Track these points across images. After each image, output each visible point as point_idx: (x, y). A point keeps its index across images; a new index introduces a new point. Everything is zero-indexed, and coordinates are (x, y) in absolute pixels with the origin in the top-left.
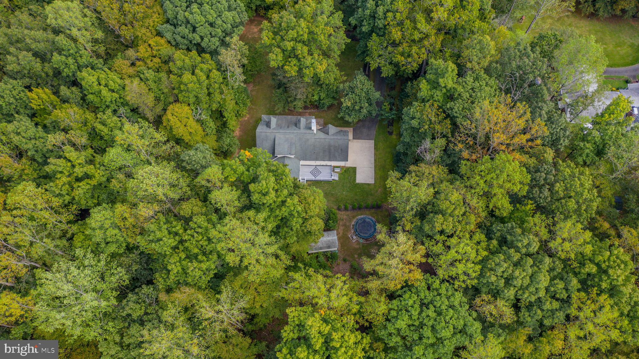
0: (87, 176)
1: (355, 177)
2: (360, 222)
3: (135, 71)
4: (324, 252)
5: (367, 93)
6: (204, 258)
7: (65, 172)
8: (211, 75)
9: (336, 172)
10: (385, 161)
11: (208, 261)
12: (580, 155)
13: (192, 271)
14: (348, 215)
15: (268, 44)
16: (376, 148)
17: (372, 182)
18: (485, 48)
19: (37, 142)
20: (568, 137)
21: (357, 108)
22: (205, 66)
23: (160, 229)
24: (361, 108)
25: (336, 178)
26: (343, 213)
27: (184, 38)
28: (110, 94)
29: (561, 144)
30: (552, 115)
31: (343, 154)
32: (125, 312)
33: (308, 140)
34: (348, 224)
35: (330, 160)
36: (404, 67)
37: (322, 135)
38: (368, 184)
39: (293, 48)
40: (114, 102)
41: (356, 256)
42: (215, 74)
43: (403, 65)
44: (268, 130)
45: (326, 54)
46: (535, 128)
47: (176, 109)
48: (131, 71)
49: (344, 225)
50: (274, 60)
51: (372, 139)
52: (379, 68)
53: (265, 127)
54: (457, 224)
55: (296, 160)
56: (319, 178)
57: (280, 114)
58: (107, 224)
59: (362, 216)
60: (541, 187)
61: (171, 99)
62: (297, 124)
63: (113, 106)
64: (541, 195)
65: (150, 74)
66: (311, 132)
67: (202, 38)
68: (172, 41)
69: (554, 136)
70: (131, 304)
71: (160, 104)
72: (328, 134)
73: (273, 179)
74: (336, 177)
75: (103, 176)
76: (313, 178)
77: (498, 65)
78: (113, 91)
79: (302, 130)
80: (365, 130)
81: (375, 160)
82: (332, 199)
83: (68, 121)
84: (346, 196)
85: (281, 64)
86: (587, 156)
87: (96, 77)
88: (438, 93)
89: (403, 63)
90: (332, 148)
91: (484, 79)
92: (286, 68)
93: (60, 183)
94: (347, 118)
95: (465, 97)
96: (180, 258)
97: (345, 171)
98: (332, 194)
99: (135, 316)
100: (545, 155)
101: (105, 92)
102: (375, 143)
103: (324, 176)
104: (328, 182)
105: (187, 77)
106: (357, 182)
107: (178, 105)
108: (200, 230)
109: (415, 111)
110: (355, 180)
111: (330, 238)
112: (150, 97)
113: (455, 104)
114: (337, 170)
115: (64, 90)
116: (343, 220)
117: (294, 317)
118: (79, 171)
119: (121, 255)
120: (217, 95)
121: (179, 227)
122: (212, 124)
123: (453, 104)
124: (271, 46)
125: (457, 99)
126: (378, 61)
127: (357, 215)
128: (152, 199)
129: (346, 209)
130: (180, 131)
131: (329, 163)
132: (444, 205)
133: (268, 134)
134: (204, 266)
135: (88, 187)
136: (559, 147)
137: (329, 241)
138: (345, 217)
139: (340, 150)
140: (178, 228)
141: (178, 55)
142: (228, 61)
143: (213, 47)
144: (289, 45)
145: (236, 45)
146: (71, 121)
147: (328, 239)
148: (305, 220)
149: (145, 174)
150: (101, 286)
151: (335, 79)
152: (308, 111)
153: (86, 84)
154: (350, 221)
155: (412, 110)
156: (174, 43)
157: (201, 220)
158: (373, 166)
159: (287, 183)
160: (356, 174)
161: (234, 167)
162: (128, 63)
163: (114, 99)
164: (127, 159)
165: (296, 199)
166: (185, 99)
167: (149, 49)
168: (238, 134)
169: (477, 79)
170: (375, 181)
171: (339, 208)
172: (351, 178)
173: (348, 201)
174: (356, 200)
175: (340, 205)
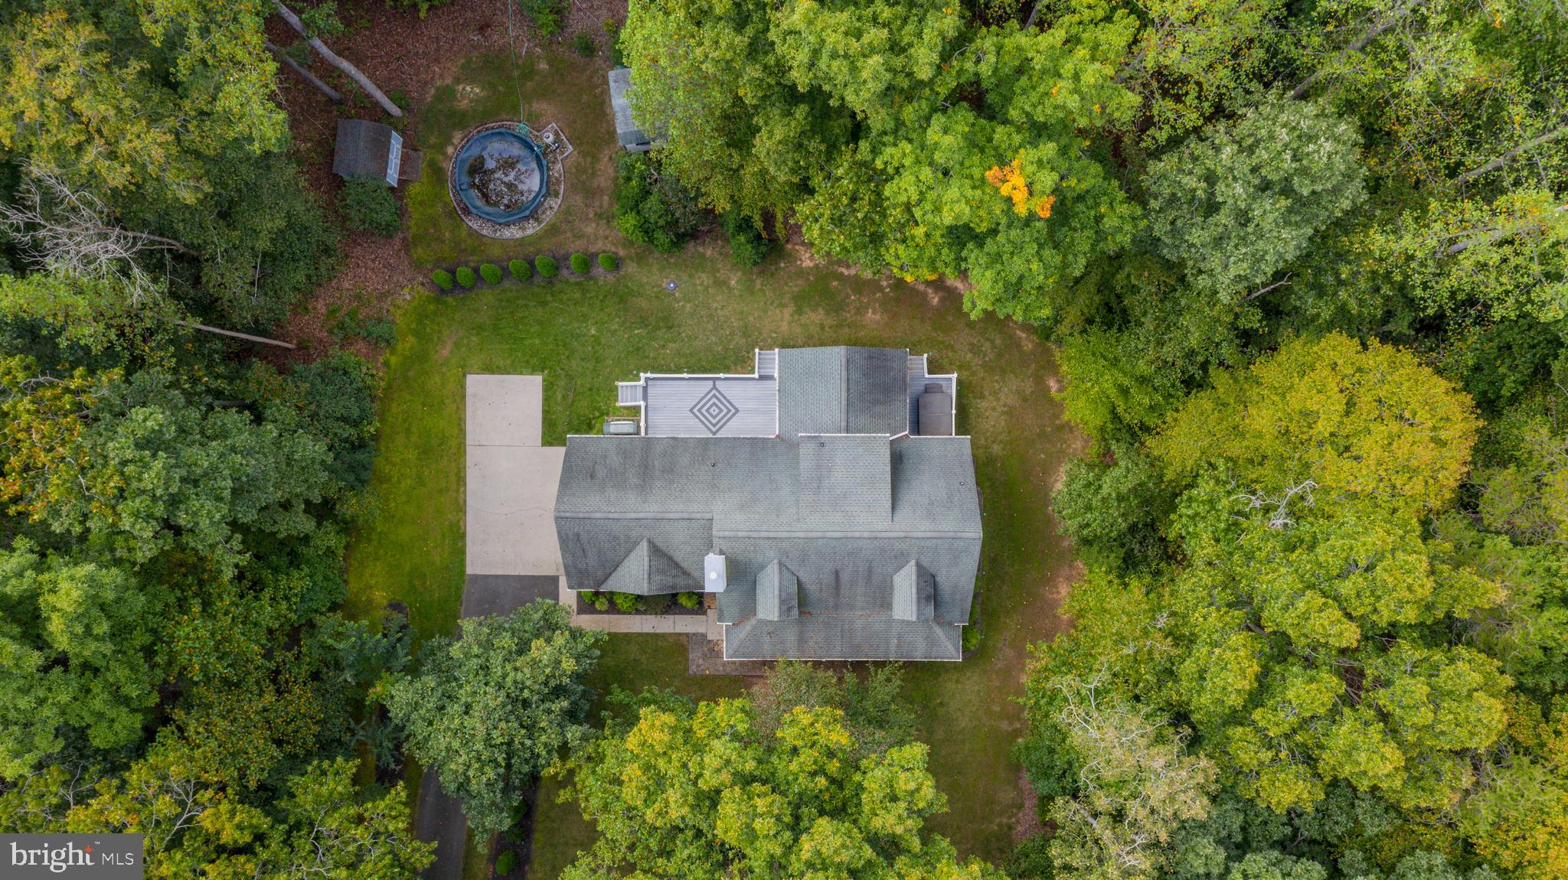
1: (547, 399)
10: (420, 481)
14: (578, 237)
16: (457, 537)
17: (476, 383)
25: (624, 385)
26: (599, 247)
34: (578, 200)
38: (489, 369)
41: (543, 66)
49: (591, 193)
51: (476, 578)
59: (517, 233)
74: (628, 393)
81: (461, 480)
82: (643, 303)
84: (585, 318)
97: (589, 424)
98: (643, 322)
102: (463, 567)
106: (537, 380)
110: (548, 388)
127: (538, 238)
129: (588, 262)
138: (590, 229)
154: (567, 213)
158: (472, 455)
160: (546, 412)
168: (1064, 590)
170: (463, 387)
171: (616, 264)
172: (564, 397)
173: (577, 295)
174: (544, 304)
175: (611, 278)
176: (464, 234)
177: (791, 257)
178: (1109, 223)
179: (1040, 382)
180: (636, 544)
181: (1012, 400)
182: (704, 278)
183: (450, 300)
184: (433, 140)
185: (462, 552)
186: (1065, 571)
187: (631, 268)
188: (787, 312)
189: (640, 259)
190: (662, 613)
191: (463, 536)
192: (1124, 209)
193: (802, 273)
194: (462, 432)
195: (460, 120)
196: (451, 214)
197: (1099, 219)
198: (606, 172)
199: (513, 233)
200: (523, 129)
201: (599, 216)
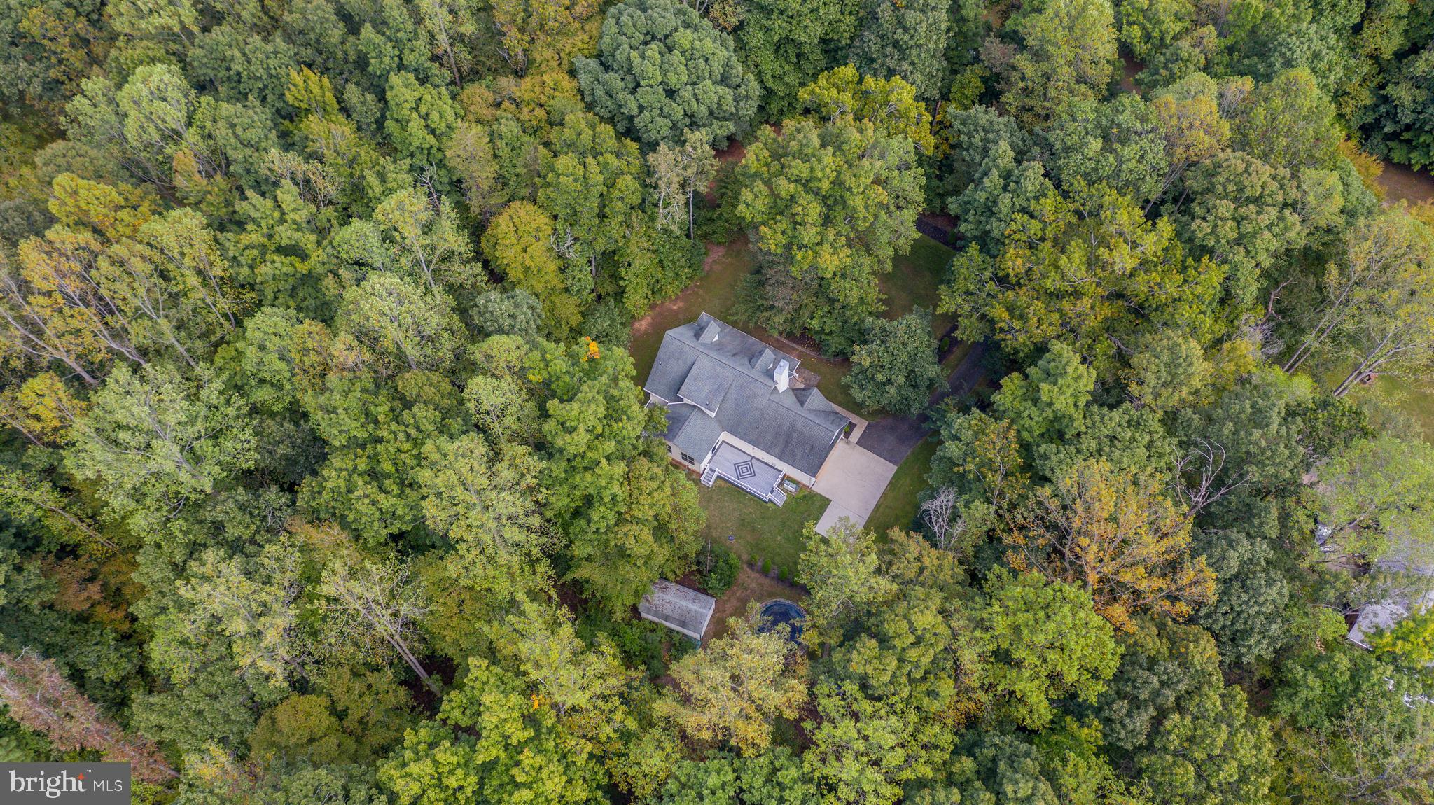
0: (299, 253)
1: (818, 518)
2: (776, 608)
3: (493, 115)
4: (672, 631)
5: (913, 357)
6: (395, 487)
7: (264, 224)
8: (619, 182)
9: (785, 490)
11: (399, 496)
12: (1290, 697)
13: (359, 498)
14: (761, 585)
15: (753, 170)
16: (894, 484)
18: (1180, 365)
19: (256, 154)
20: (1273, 640)
21: (880, 378)
22: (614, 162)
23: (346, 394)
24: (889, 381)
25: (780, 503)
26: (754, 575)
27: (611, 96)
28: (423, 133)
29: (1250, 647)
30: (1254, 573)
31: (814, 459)
32: (213, 514)
33: (756, 396)
35: (780, 458)
36: (1002, 336)
37: (790, 401)
39: (792, 197)
40: (425, 152)
42: (628, 183)
43: (1002, 329)
44: (691, 342)
45: (863, 242)
46: (1188, 576)
47: (522, 213)
48: (487, 113)
50: (747, 205)
51: (895, 463)
52: (955, 316)
53: (692, 333)
54: (904, 680)
55: (716, 426)
56: (743, 483)
57: (735, 324)
58: (274, 344)
59: (789, 602)
60: (1136, 704)
61: (525, 192)
62: (752, 357)
63: (420, 160)
64: (1127, 721)
65: (509, 128)
66: (769, 382)
67: (641, 108)
68: (587, 93)
69: (1242, 621)
70: (230, 505)
71: (504, 192)
72: (802, 403)
73: (602, 411)
74: (780, 500)
75: (324, 264)
76: (733, 479)
77: (1196, 417)
78: (433, 132)
79: (754, 373)
80: (891, 439)
81: (877, 507)
82: (749, 538)
83: (324, 143)
84: (779, 546)
85: (758, 219)
86: (1307, 705)
87: (417, 95)
88: (1034, 412)
89: (1002, 325)
90: (795, 435)
91: (1150, 433)
92: (764, 230)
93: (245, 239)
94: (855, 392)
95: (1084, 446)
96: (355, 468)
97: (805, 497)
98: (754, 529)
99: (232, 532)
100: (1191, 645)
101: (415, 125)
102: (897, 472)
103: (756, 484)
104: (759, 500)
105: (567, 162)
106: (817, 529)
107: (530, 207)
108: (413, 432)
109: (966, 425)
110: (816, 522)
111: (695, 607)
112: (487, 169)
113: (1058, 452)
114: (790, 487)
115: (352, 93)
116: (746, 589)
117: (477, 679)
118: (285, 234)
119: (272, 415)
120: (615, 224)
121: (382, 410)
122: (585, 278)
123: (1055, 450)
124: (756, 175)
125: (1070, 443)
126: (959, 300)
127: (780, 596)
128: (367, 338)
129: (764, 572)
130: (509, 256)
131: (780, 464)
132: (894, 626)
133: (686, 349)
134: (386, 502)
135: (290, 270)
136: (1243, 650)
138: (754, 585)
139: (808, 448)
140: (379, 409)
141: (577, 117)
142: (663, 169)
143: (653, 135)
144: (785, 187)
145: (695, 148)
146: (328, 147)
147: (691, 606)
148: (621, 520)
149: (378, 287)
150: (205, 446)
151: (862, 301)
152: (800, 348)
153: (393, 99)
155: (960, 420)
156: (588, 98)
157: (424, 415)
159: (624, 432)
160: (822, 514)
161: (548, 356)
162: (490, 97)
163: (427, 146)
164: (377, 252)
165: (620, 468)
166: (548, 203)
167: (537, 89)
168: (643, 328)
169: (1135, 424)
171: (751, 563)
172: (809, 516)
173: (777, 558)
175: (757, 557)
185: (893, 480)
187: (745, 557)
189: (738, 559)
191: (889, 484)
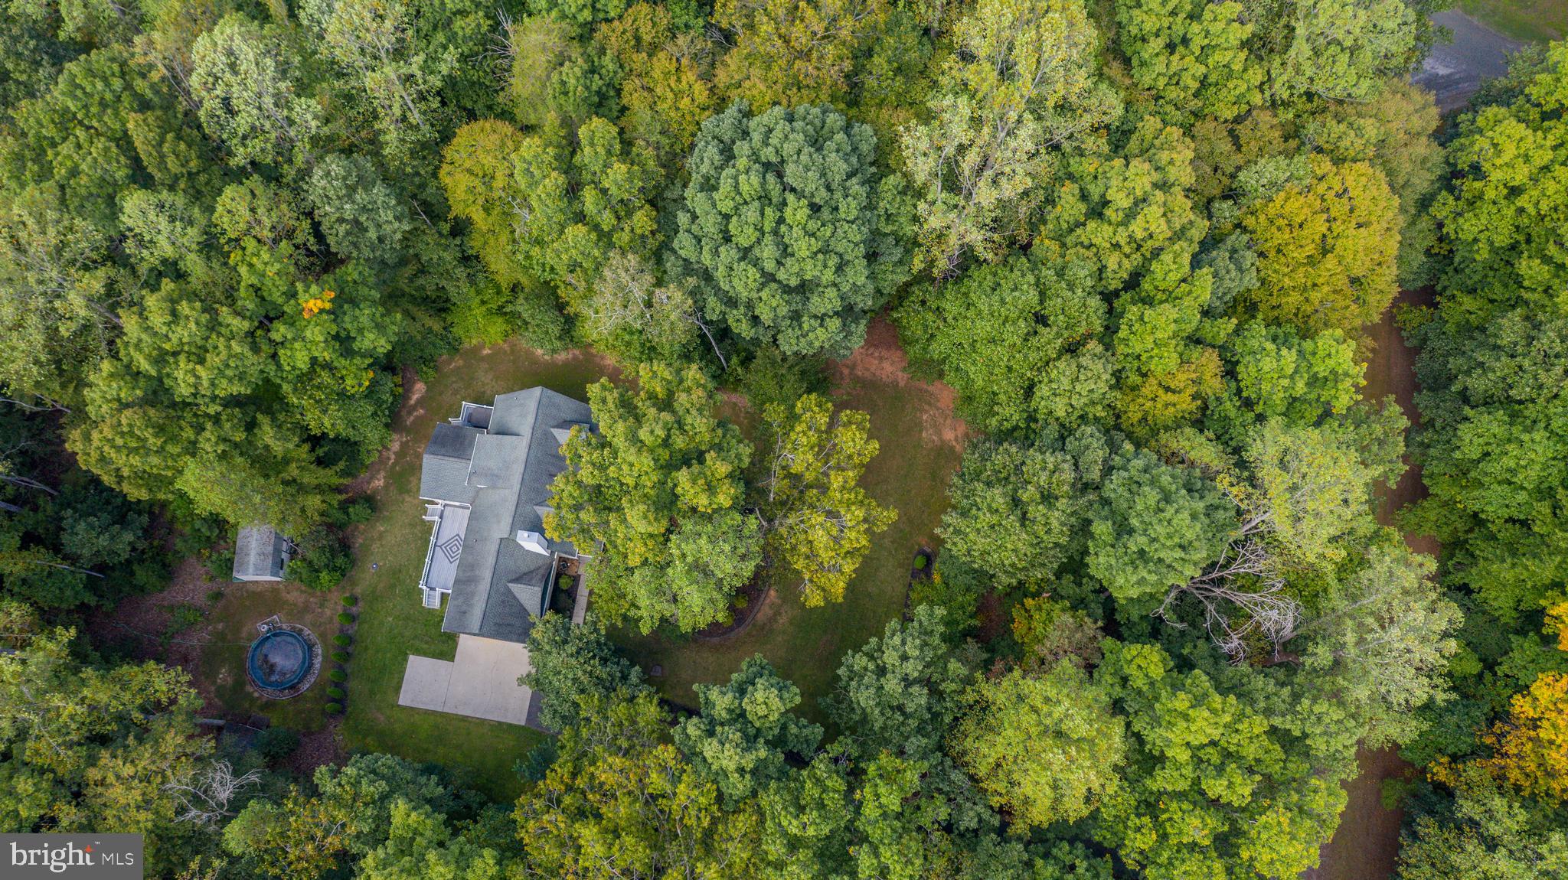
1: (425, 654)
10: (459, 747)
14: (331, 621)
16: (500, 727)
17: (404, 700)
25: (426, 602)
26: (339, 607)
34: (308, 617)
38: (398, 687)
41: (220, 626)
49: (306, 608)
51: (529, 719)
59: (320, 660)
81: (464, 719)
84: (382, 623)
104: (417, 576)
106: (411, 658)
110: (419, 652)
127: (325, 646)
129: (347, 618)
137: (247, 555)
154: (315, 626)
158: (449, 709)
160: (433, 657)
170: (406, 708)
171: (354, 600)
172: (427, 643)
173: (366, 626)
174: (366, 649)
175: (361, 604)
176: (310, 694)
177: (376, 491)
178: (356, 276)
179: (483, 359)
180: (510, 591)
181: (490, 376)
182: (376, 547)
183: (349, 710)
184: (247, 705)
185: (510, 725)
186: (597, 360)
187: (358, 590)
188: (407, 498)
189: (354, 584)
190: (574, 601)
191: (500, 723)
192: (350, 267)
193: (386, 487)
194: (434, 713)
195: (239, 685)
196: (296, 700)
197: (355, 282)
198: (295, 596)
199: (318, 662)
200: (254, 644)
201: (322, 606)
